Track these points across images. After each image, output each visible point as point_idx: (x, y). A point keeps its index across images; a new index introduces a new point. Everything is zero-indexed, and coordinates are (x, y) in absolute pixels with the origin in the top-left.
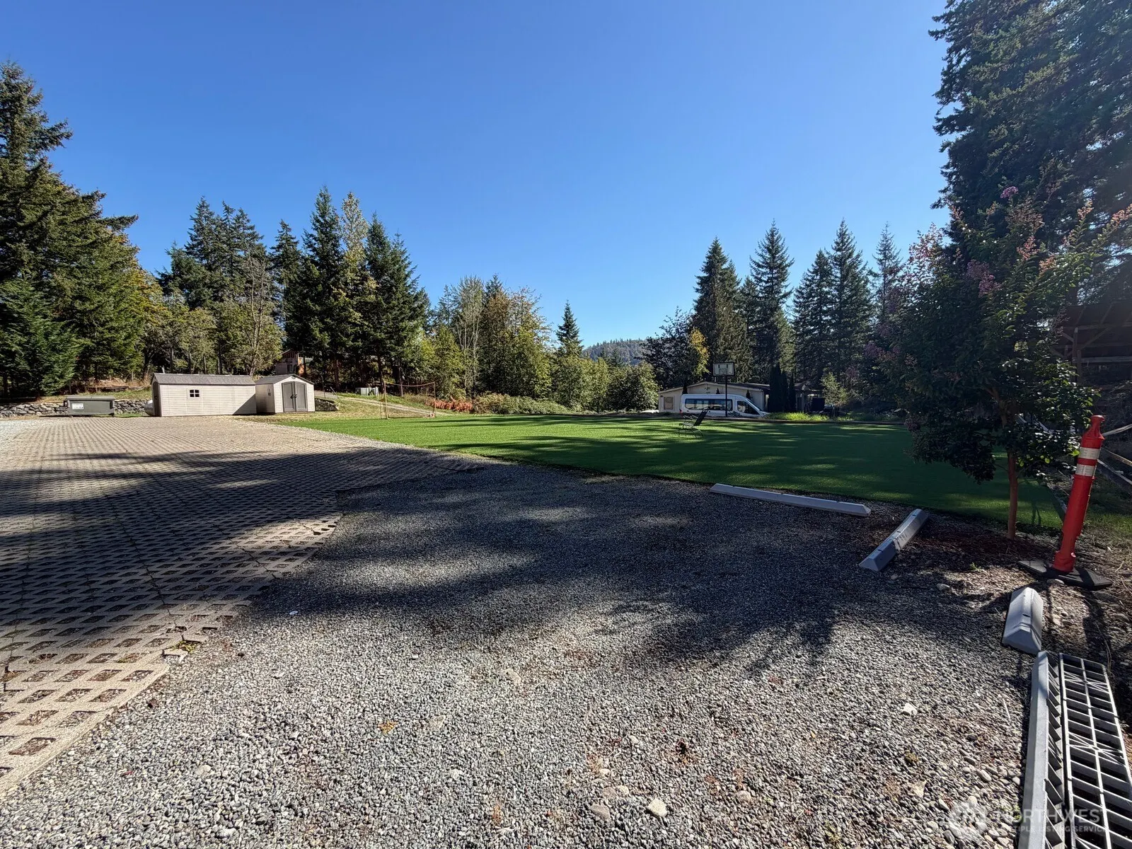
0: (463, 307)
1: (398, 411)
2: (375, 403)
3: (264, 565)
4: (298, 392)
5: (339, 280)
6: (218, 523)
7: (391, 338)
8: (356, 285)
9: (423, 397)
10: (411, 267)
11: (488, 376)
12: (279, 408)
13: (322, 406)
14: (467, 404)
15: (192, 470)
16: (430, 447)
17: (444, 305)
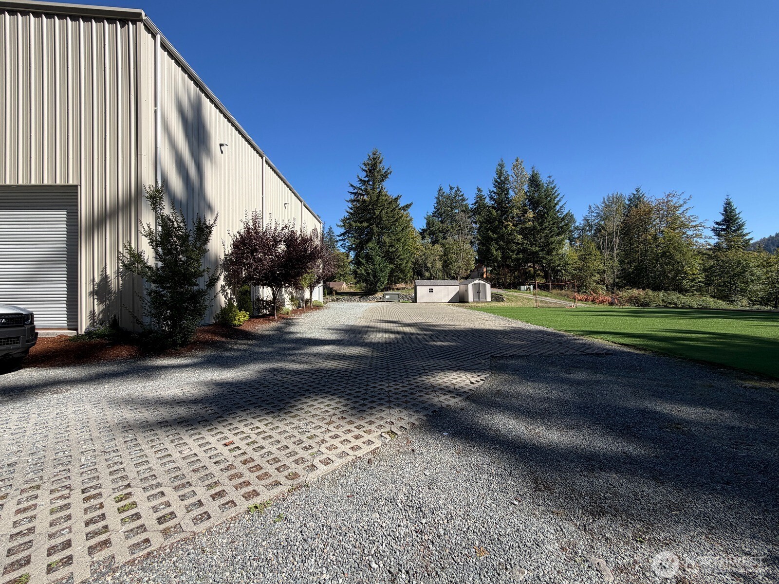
0: (604, 220)
1: (546, 303)
2: (530, 296)
3: (438, 396)
4: (481, 289)
5: (508, 216)
6: (424, 365)
7: (542, 250)
8: (520, 217)
9: (567, 292)
10: (559, 197)
11: (629, 274)
12: (471, 299)
13: (496, 298)
14: (606, 298)
15: (422, 332)
16: (566, 331)
17: (587, 220)
